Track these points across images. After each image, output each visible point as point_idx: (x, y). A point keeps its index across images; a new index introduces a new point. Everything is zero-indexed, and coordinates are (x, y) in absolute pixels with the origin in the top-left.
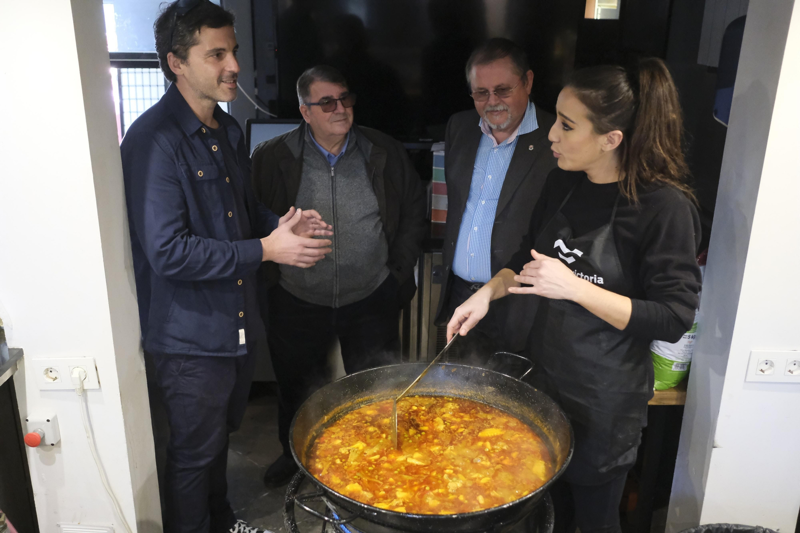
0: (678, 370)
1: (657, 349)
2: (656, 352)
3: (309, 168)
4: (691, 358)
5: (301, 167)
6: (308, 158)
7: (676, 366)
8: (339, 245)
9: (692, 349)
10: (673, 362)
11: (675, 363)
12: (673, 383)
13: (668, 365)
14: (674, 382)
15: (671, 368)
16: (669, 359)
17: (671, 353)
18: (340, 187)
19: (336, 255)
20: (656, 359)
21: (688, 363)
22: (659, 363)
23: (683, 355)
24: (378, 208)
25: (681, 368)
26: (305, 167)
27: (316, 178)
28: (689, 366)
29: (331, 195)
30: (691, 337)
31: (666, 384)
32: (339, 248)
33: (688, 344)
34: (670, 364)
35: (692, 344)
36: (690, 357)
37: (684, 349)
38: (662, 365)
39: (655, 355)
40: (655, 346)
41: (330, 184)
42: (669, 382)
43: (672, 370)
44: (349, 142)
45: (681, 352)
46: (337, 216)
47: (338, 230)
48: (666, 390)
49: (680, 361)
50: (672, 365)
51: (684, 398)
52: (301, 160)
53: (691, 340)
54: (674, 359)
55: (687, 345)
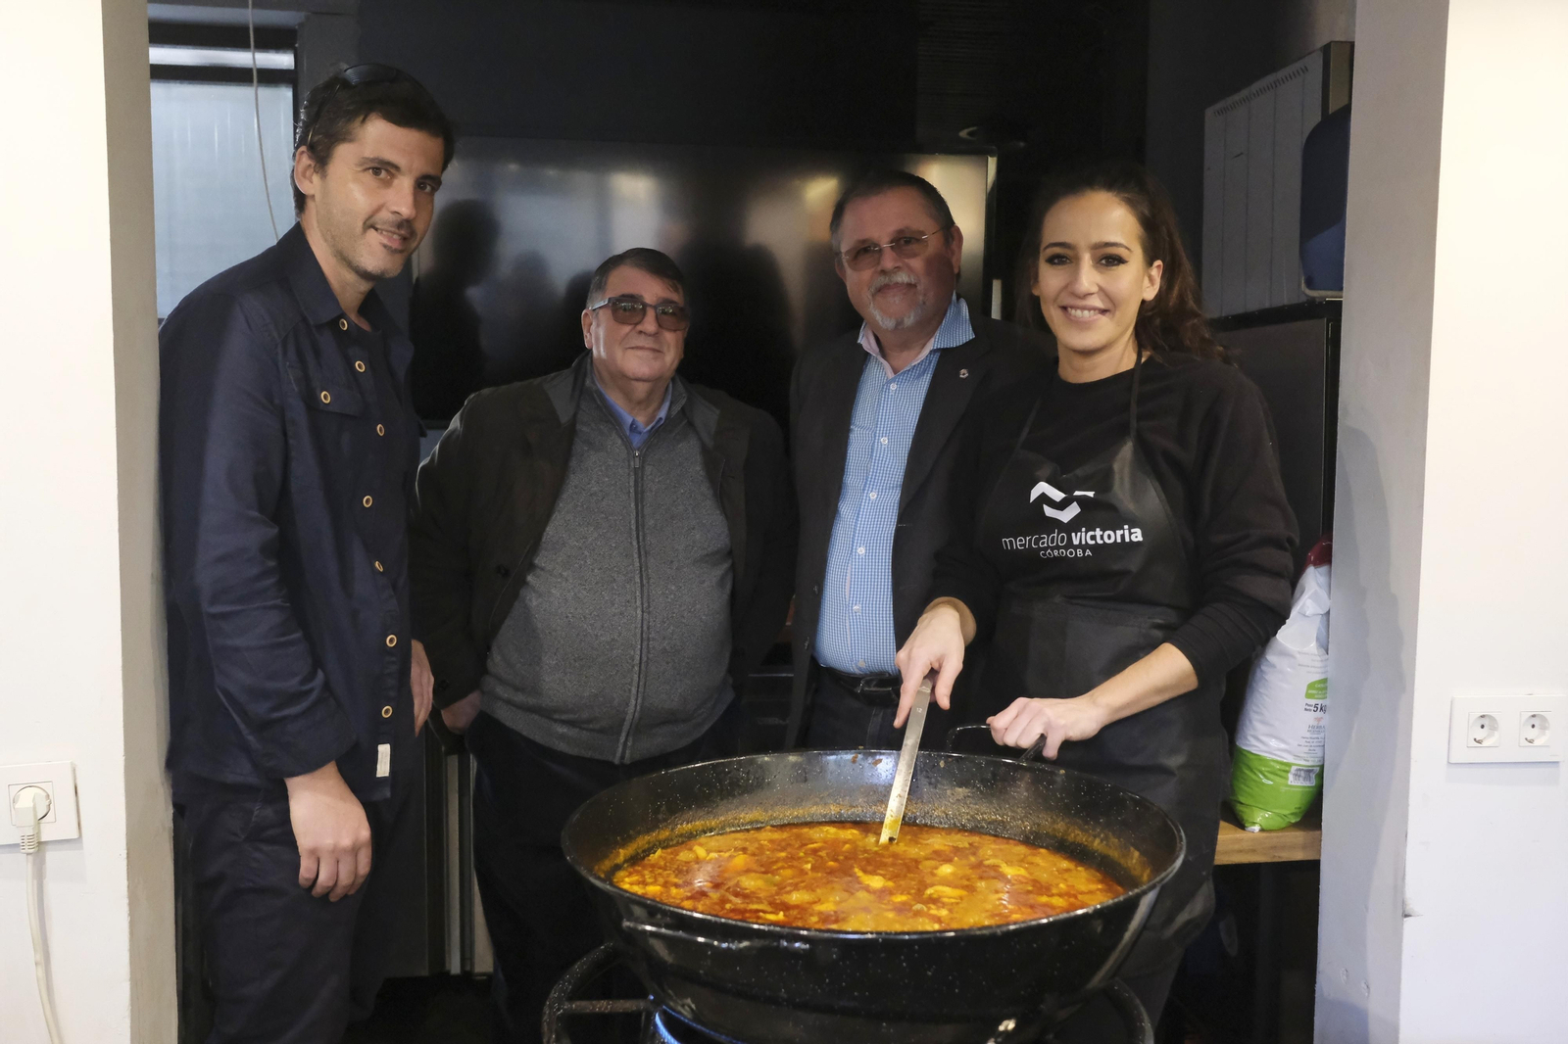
0: (1301, 783)
1: (1253, 741)
2: (1253, 750)
3: (586, 448)
4: (1323, 758)
5: (571, 443)
6: (585, 429)
7: (1296, 775)
8: (649, 606)
9: (1322, 735)
10: (1289, 765)
11: (1294, 768)
12: (1292, 814)
13: (1279, 773)
14: (1294, 811)
15: (1287, 779)
16: (1279, 759)
17: (1283, 746)
18: (651, 491)
19: (642, 627)
20: (1255, 764)
21: (1317, 769)
22: (1261, 772)
23: (1306, 749)
24: (727, 541)
25: (1304, 779)
26: (579, 446)
27: (602, 471)
28: (1320, 776)
29: (633, 505)
30: (1319, 707)
31: (1278, 815)
32: (649, 613)
33: (1315, 724)
34: (1284, 771)
35: (1322, 723)
36: (1320, 754)
37: (1308, 735)
38: (1266, 774)
39: (1252, 757)
40: (1250, 738)
41: (632, 483)
42: (1286, 812)
43: (1289, 783)
44: (671, 403)
45: (1303, 742)
46: (644, 547)
47: (648, 575)
48: (1283, 829)
49: (1303, 763)
50: (1287, 772)
51: (1317, 844)
52: (571, 432)
53: (1319, 714)
54: (1289, 759)
55: (1313, 727)
